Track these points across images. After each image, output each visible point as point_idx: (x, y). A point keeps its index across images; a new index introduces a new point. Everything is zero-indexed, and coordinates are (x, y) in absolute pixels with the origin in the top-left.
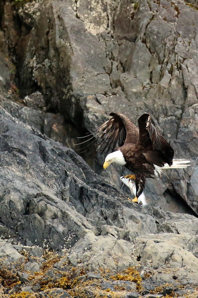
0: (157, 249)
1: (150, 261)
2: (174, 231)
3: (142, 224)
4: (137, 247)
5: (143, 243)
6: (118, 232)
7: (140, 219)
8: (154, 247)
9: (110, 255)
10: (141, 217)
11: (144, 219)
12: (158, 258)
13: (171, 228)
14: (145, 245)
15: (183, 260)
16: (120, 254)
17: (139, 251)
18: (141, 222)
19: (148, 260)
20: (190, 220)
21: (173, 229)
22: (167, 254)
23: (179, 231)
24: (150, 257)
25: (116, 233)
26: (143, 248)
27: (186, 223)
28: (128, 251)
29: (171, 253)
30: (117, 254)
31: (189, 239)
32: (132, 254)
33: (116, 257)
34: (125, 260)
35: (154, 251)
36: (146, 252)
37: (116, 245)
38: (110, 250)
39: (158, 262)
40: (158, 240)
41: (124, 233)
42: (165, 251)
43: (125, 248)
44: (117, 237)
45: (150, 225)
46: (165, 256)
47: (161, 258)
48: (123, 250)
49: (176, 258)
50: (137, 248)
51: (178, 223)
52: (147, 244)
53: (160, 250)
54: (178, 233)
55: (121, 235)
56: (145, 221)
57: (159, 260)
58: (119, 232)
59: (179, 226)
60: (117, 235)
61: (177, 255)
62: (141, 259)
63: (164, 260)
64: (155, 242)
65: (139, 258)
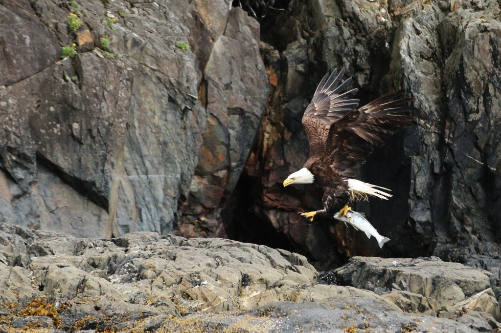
0: (64, 275)
1: (59, 290)
2: (48, 252)
3: (11, 246)
4: (36, 274)
5: (44, 269)
6: (7, 257)
7: (8, 241)
8: (60, 273)
9: (8, 286)
10: (9, 238)
11: (13, 240)
12: (68, 286)
13: (45, 249)
14: (47, 272)
15: (100, 286)
16: (18, 284)
17: (40, 279)
18: (10, 244)
19: (55, 290)
20: (65, 239)
21: (46, 250)
22: (78, 280)
23: (54, 252)
24: (57, 285)
25: (5, 258)
26: (44, 274)
27: (60, 242)
28: (27, 280)
29: (82, 278)
30: (15, 284)
31: (80, 261)
32: (32, 283)
33: (15, 287)
34: (27, 290)
35: (62, 277)
36: (50, 280)
37: (12, 274)
38: (6, 280)
39: (68, 291)
40: (62, 264)
41: (14, 259)
42: (75, 277)
43: (23, 276)
44: (7, 264)
45: (19, 247)
46: (76, 283)
47: (71, 285)
48: (21, 279)
49: (92, 285)
50: (38, 275)
51: (51, 242)
52: (50, 270)
53: (69, 277)
54: (53, 254)
55: (11, 261)
56: (13, 243)
57: (69, 289)
58: (9, 258)
59: (53, 246)
60: (7, 261)
61: (92, 281)
62: (44, 289)
63: (75, 288)
64: (58, 266)
65: (41, 288)
